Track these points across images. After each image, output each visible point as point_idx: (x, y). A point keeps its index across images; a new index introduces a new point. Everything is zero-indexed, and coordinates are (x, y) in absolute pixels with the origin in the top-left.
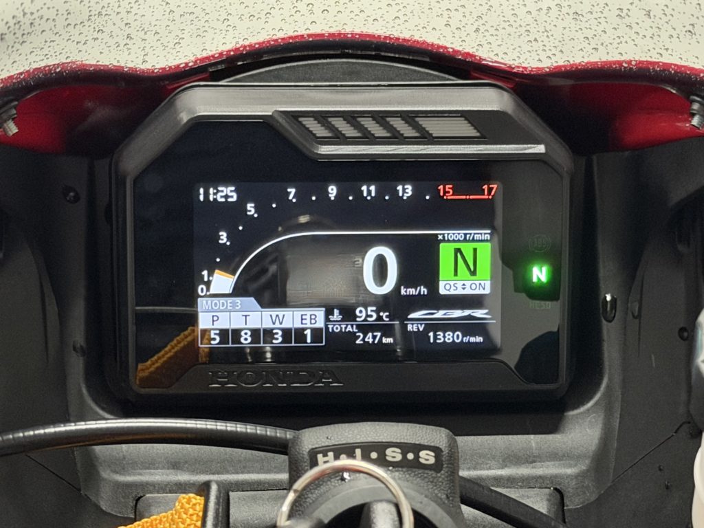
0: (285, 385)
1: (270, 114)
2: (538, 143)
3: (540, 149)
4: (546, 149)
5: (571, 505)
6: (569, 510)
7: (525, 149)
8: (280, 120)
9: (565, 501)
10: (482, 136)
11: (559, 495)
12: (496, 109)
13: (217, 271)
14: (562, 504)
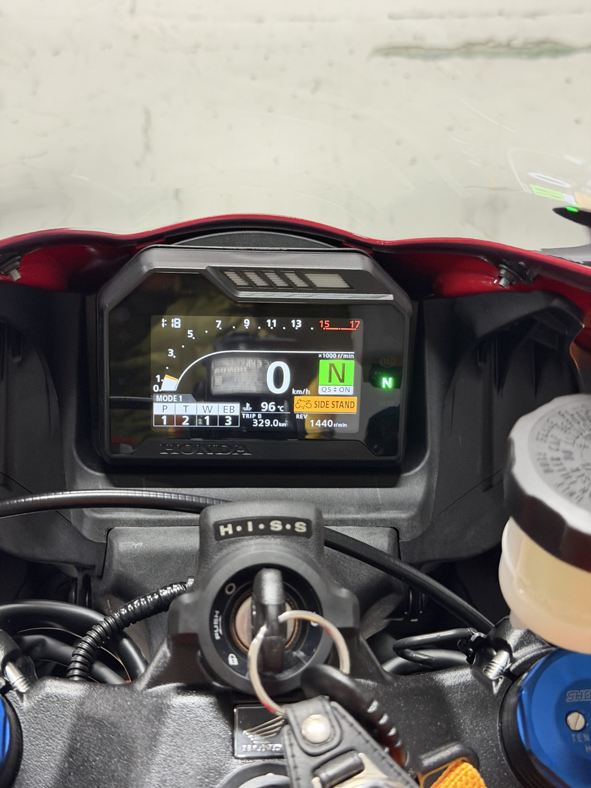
0: (212, 454)
1: (204, 268)
2: (389, 293)
3: (390, 297)
4: (394, 297)
5: (405, 538)
6: (403, 542)
7: (380, 297)
8: (212, 273)
9: (400, 536)
10: (351, 288)
11: (396, 531)
12: (361, 269)
13: (166, 375)
14: (398, 538)
